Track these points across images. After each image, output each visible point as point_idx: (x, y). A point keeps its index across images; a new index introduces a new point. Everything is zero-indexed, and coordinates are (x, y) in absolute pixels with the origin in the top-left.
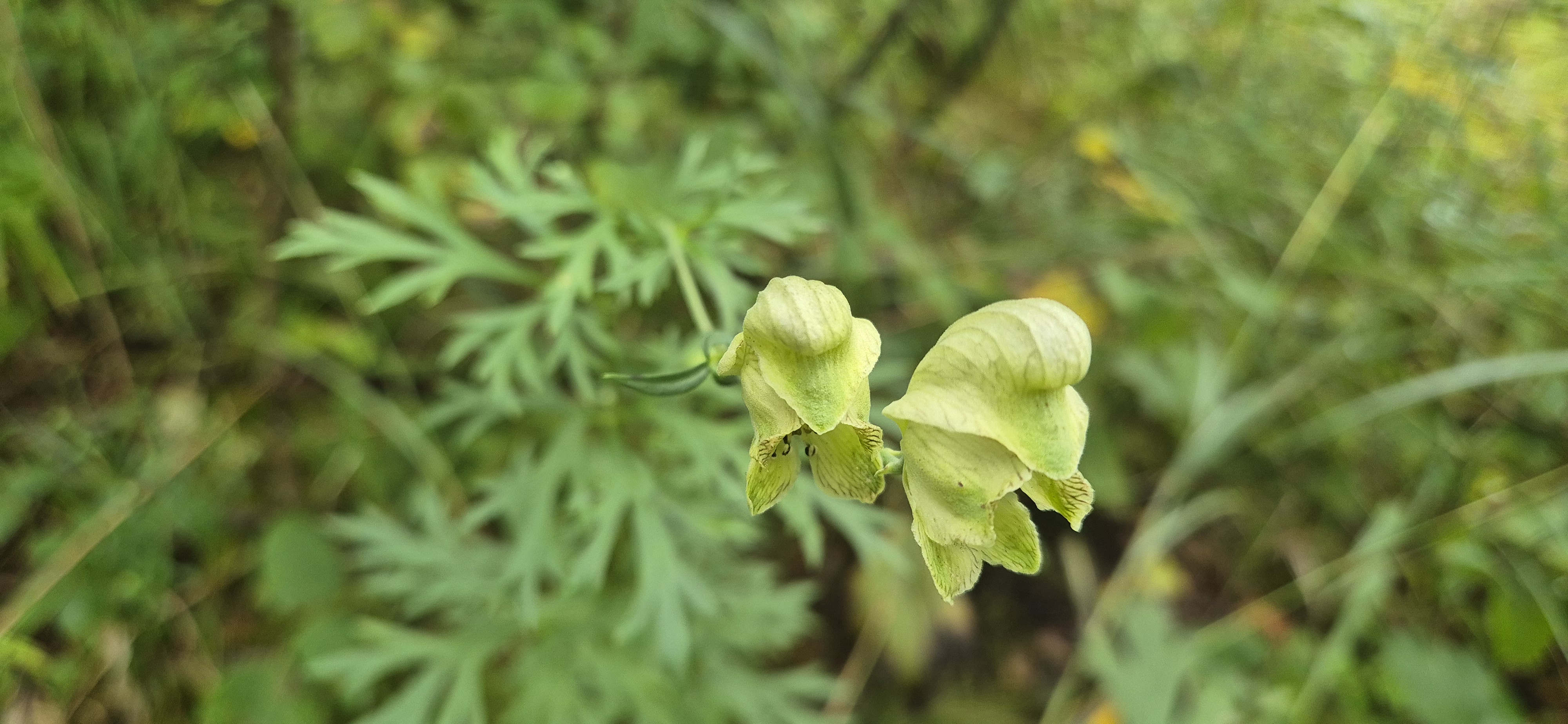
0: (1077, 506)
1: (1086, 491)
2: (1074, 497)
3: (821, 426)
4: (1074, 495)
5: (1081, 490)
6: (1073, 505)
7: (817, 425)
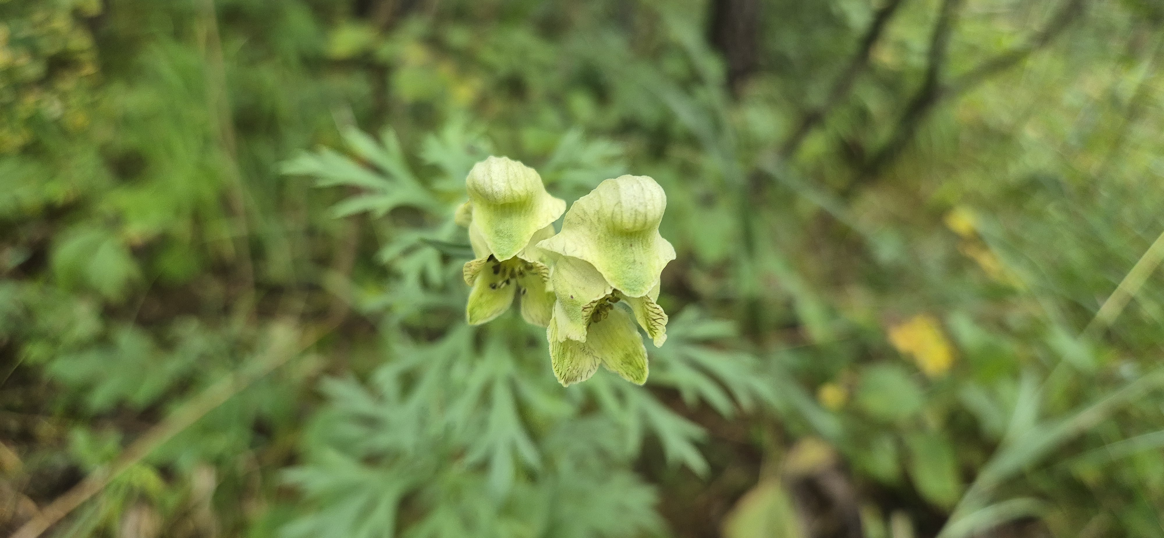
0: (657, 327)
1: (663, 316)
2: (654, 320)
3: (501, 255)
4: (655, 318)
5: (658, 314)
6: (654, 326)
7: (500, 255)
